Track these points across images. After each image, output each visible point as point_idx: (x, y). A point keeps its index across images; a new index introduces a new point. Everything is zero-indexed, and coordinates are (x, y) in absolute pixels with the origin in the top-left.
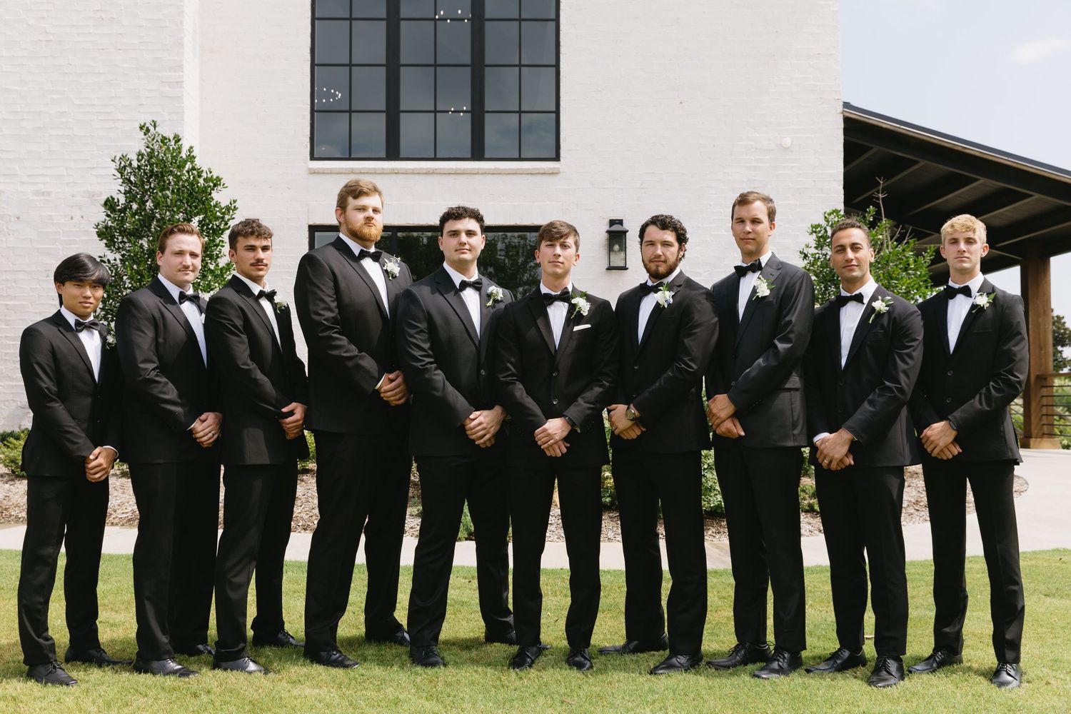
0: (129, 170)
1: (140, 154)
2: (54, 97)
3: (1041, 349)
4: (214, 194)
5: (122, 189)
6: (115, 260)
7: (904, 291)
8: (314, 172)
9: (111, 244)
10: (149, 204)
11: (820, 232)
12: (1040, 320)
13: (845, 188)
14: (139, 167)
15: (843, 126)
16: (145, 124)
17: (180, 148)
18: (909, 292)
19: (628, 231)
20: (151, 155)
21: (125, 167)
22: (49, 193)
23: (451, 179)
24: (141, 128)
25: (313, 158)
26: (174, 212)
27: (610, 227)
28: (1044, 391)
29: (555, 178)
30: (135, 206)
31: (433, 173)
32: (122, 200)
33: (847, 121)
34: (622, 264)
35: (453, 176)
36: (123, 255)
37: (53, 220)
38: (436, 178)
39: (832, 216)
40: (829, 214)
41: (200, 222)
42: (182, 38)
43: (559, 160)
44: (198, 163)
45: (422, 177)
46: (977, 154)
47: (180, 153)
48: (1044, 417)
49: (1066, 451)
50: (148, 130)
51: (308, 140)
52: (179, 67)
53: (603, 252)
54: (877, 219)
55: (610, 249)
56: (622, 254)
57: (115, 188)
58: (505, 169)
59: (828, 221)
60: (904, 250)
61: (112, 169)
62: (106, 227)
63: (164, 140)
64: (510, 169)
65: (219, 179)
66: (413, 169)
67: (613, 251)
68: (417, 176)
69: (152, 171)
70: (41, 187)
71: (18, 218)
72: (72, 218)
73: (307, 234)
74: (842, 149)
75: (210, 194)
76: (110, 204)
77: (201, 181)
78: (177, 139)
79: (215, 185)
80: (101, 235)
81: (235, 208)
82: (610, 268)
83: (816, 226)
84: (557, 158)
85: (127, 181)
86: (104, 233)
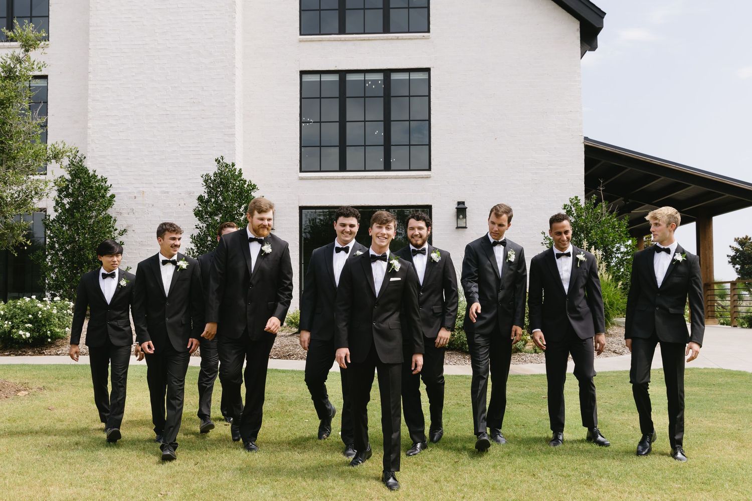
0: (209, 181)
1: (215, 173)
2: (170, 143)
3: (707, 268)
4: (253, 194)
5: (206, 191)
6: (203, 227)
7: (611, 240)
8: (301, 179)
9: (201, 219)
11: (568, 208)
12: (707, 252)
13: (585, 183)
14: (215, 180)
15: (584, 150)
16: (218, 158)
17: (235, 169)
18: (614, 240)
19: (467, 208)
20: (221, 174)
21: (208, 180)
22: (168, 192)
23: (373, 181)
24: (216, 160)
25: (301, 171)
26: (233, 203)
27: (458, 205)
28: (709, 292)
29: (428, 179)
30: (213, 200)
31: (364, 178)
32: (206, 197)
33: (586, 147)
34: (464, 225)
35: (374, 180)
36: (207, 225)
37: (170, 206)
38: (365, 181)
39: (574, 200)
40: (572, 199)
42: (234, 112)
43: (431, 170)
45: (358, 180)
46: (659, 164)
47: (235, 172)
48: (709, 307)
49: (722, 326)
50: (219, 161)
51: (299, 162)
52: (232, 127)
53: (455, 219)
54: (599, 200)
55: (458, 217)
56: (465, 220)
57: (202, 191)
58: (402, 176)
59: (572, 203)
60: (611, 218)
61: (201, 181)
62: (199, 211)
63: (227, 166)
64: (404, 176)
65: (255, 186)
66: (353, 177)
67: (459, 218)
68: (355, 180)
69: (221, 182)
70: (164, 189)
71: (153, 205)
72: (180, 205)
73: (298, 211)
74: (584, 162)
75: (251, 193)
76: (200, 199)
77: (246, 186)
78: (233, 165)
79: (253, 189)
80: (196, 215)
82: (458, 228)
83: (565, 206)
84: (429, 169)
85: (208, 187)
86: (198, 214)
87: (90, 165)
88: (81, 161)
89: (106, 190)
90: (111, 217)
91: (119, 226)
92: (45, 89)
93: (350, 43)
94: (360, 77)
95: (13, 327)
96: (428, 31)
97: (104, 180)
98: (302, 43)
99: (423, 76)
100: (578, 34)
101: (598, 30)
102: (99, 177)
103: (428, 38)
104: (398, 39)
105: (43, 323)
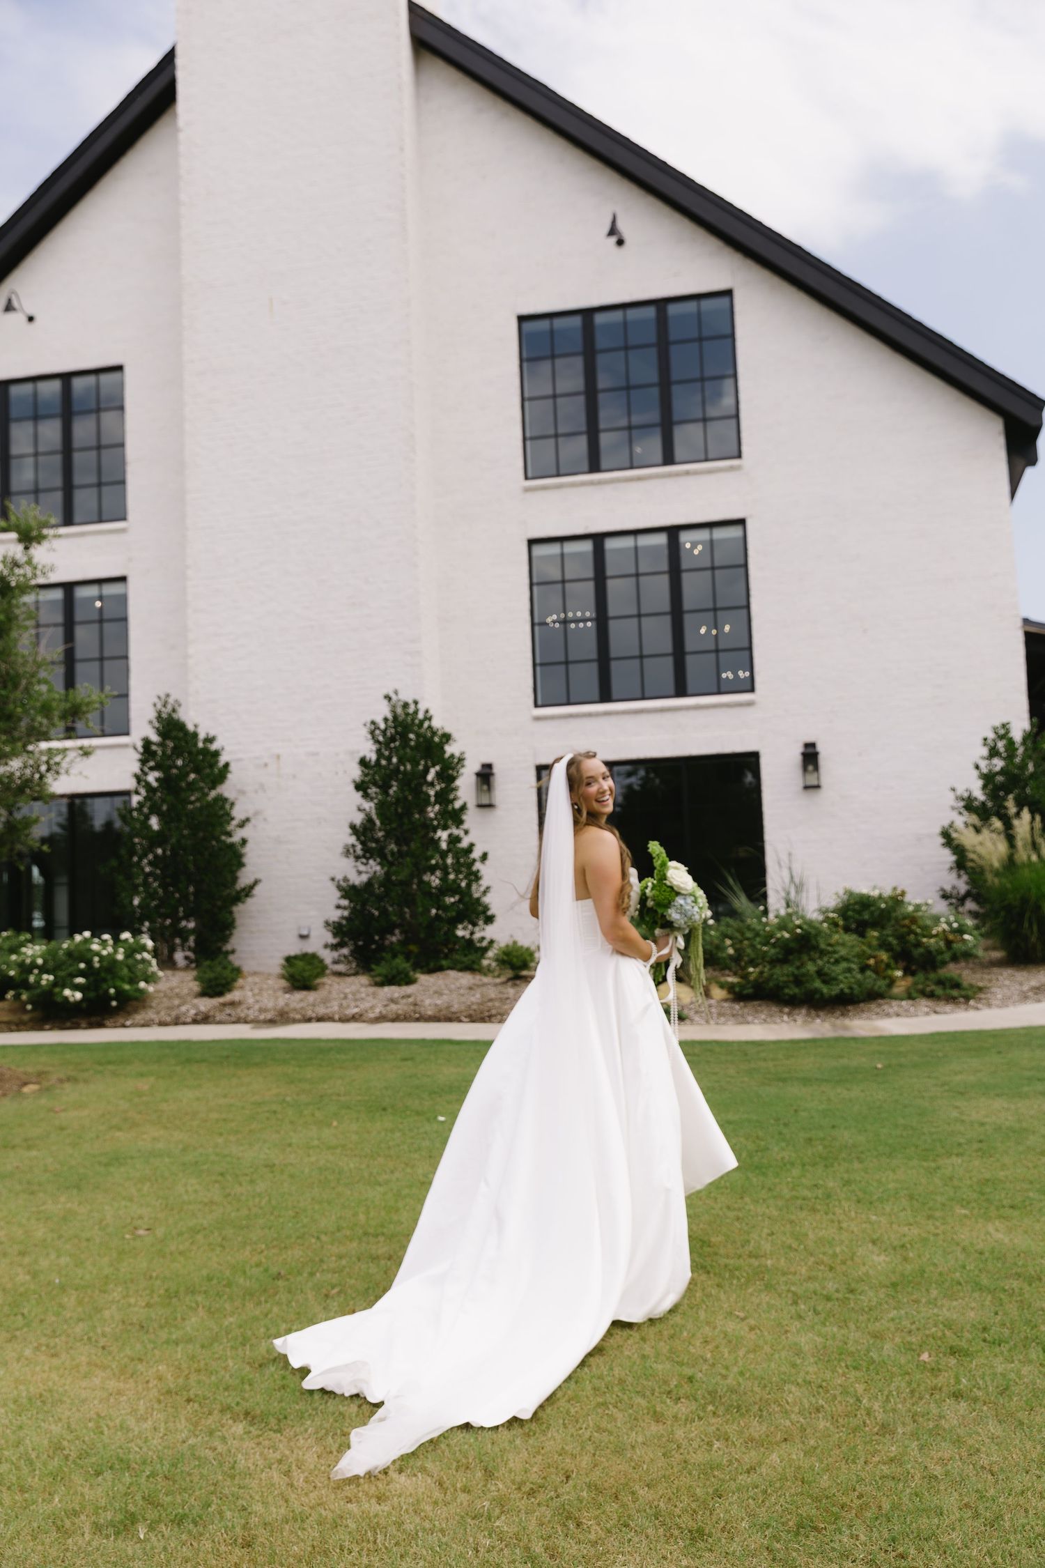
0: (378, 732)
1: (386, 720)
4: (447, 747)
5: (373, 748)
6: (369, 808)
8: (537, 719)
9: (366, 796)
10: (395, 760)
11: (990, 744)
14: (386, 729)
15: (1024, 642)
16: (388, 693)
17: (418, 711)
19: (820, 753)
20: (395, 717)
21: (375, 729)
22: (316, 754)
23: (658, 715)
24: (385, 697)
25: (536, 705)
27: (805, 749)
29: (751, 709)
30: (384, 763)
31: (641, 711)
32: (374, 757)
33: (1027, 635)
34: (815, 783)
35: (661, 712)
36: (376, 804)
37: (322, 776)
38: (644, 717)
39: (999, 730)
40: (997, 728)
41: (437, 772)
42: (419, 613)
43: (754, 692)
44: (436, 723)
45: (632, 715)
47: (418, 715)
50: (391, 698)
51: (532, 689)
52: (418, 638)
53: (799, 771)
55: (805, 769)
56: (817, 773)
57: (368, 750)
58: (707, 703)
59: (996, 734)
61: (364, 732)
62: (362, 781)
63: (406, 705)
64: (710, 703)
65: (449, 735)
66: (624, 709)
67: (808, 770)
68: (627, 715)
69: (397, 732)
70: (311, 749)
71: (294, 776)
72: (337, 774)
73: (534, 773)
74: (1024, 662)
75: (442, 748)
76: (363, 762)
77: (437, 737)
78: (416, 703)
79: (448, 740)
80: (357, 788)
81: (464, 759)
82: (806, 788)
83: (985, 739)
84: (752, 690)
85: (377, 742)
86: (360, 787)
87: (191, 717)
88: (174, 710)
89: (216, 754)
90: (226, 800)
91: (238, 813)
92: (123, 600)
93: (608, 488)
94: (628, 542)
95: (55, 984)
96: (739, 456)
97: (210, 740)
98: (529, 495)
99: (735, 532)
100: (1001, 441)
101: (1036, 431)
102: (202, 736)
103: (739, 468)
104: (687, 473)
105: (103, 975)
